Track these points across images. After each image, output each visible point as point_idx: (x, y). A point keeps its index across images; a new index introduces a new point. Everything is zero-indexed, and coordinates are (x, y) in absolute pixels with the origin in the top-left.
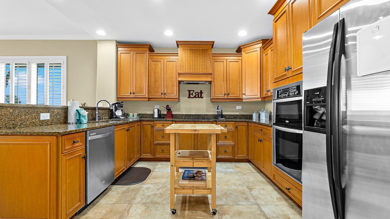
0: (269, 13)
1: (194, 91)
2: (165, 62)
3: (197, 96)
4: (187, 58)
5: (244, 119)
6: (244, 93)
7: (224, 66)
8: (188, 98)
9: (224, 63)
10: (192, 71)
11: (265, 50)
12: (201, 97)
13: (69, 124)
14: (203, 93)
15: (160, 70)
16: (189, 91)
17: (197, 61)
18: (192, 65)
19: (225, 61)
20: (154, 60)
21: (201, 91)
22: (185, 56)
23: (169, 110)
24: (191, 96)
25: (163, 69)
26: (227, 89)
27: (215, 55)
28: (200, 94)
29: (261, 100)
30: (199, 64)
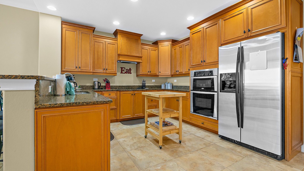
0: (187, 28)
1: (125, 68)
2: (107, 44)
3: (127, 72)
4: (124, 43)
5: (157, 88)
6: (160, 71)
7: (147, 52)
8: (121, 73)
9: (147, 51)
10: (129, 54)
11: (173, 46)
12: (130, 73)
13: (58, 95)
14: (131, 70)
15: (102, 50)
16: (122, 68)
17: (132, 47)
18: (128, 49)
19: (148, 49)
20: (97, 41)
21: (130, 69)
22: (123, 42)
23: (108, 83)
24: (123, 72)
25: (104, 49)
26: (150, 68)
27: (143, 44)
28: (129, 70)
29: (171, 76)
30: (133, 49)
